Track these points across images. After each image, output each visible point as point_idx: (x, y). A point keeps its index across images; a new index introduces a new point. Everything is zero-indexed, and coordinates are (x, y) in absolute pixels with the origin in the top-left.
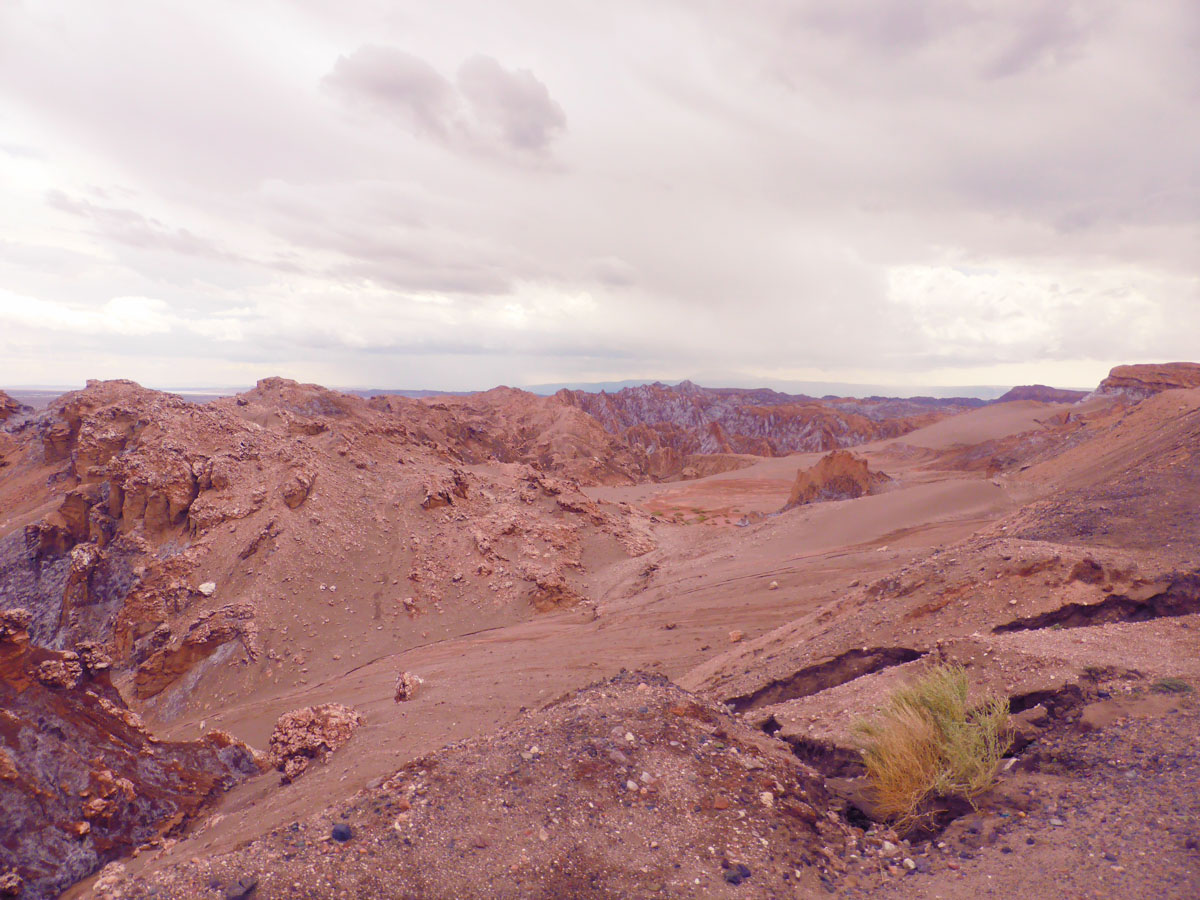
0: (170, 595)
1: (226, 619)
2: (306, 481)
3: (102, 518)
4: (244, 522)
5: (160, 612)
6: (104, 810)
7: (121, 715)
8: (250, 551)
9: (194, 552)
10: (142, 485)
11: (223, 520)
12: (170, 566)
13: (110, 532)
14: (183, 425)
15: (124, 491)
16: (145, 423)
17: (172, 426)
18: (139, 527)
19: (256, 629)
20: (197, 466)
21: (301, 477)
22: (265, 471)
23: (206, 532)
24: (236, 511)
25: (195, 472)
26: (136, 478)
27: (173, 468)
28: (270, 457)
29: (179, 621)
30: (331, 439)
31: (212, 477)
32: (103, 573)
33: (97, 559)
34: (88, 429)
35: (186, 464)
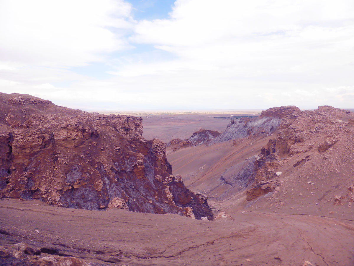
1: (273, 184)
2: (329, 143)
3: (273, 147)
4: (302, 154)
8: (296, 164)
9: (283, 161)
11: (297, 153)
18: (278, 151)
19: (278, 190)
20: (298, 134)
21: (327, 141)
22: (319, 138)
23: (292, 156)
25: (296, 136)
27: (290, 134)
31: (301, 138)
32: (263, 163)
33: (262, 159)
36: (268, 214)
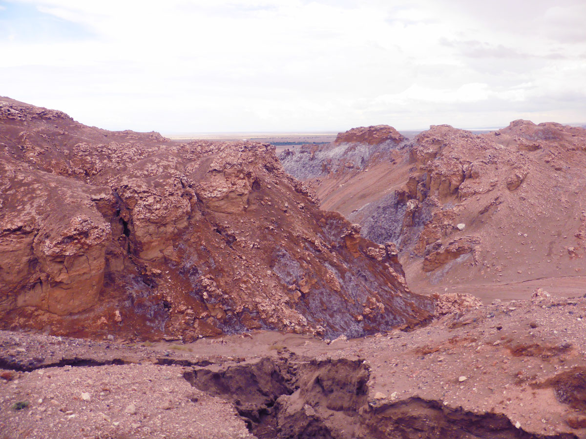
0: (444, 227)
1: (466, 243)
2: (520, 176)
3: (422, 189)
4: (484, 196)
5: (438, 234)
6: (370, 313)
7: (396, 276)
8: (484, 211)
9: (458, 208)
10: (439, 174)
11: (474, 194)
12: (445, 214)
13: (425, 195)
14: (462, 146)
15: (431, 177)
16: (446, 145)
17: (457, 147)
18: (436, 194)
19: (480, 250)
20: (465, 166)
21: (518, 174)
22: (500, 170)
23: (466, 199)
24: (481, 190)
25: (464, 169)
26: (437, 171)
27: (454, 167)
28: (503, 163)
29: (446, 240)
30: (542, 153)
31: (472, 172)
32: (419, 213)
33: (417, 207)
34: (422, 148)
35: (460, 165)
36: (489, 285)
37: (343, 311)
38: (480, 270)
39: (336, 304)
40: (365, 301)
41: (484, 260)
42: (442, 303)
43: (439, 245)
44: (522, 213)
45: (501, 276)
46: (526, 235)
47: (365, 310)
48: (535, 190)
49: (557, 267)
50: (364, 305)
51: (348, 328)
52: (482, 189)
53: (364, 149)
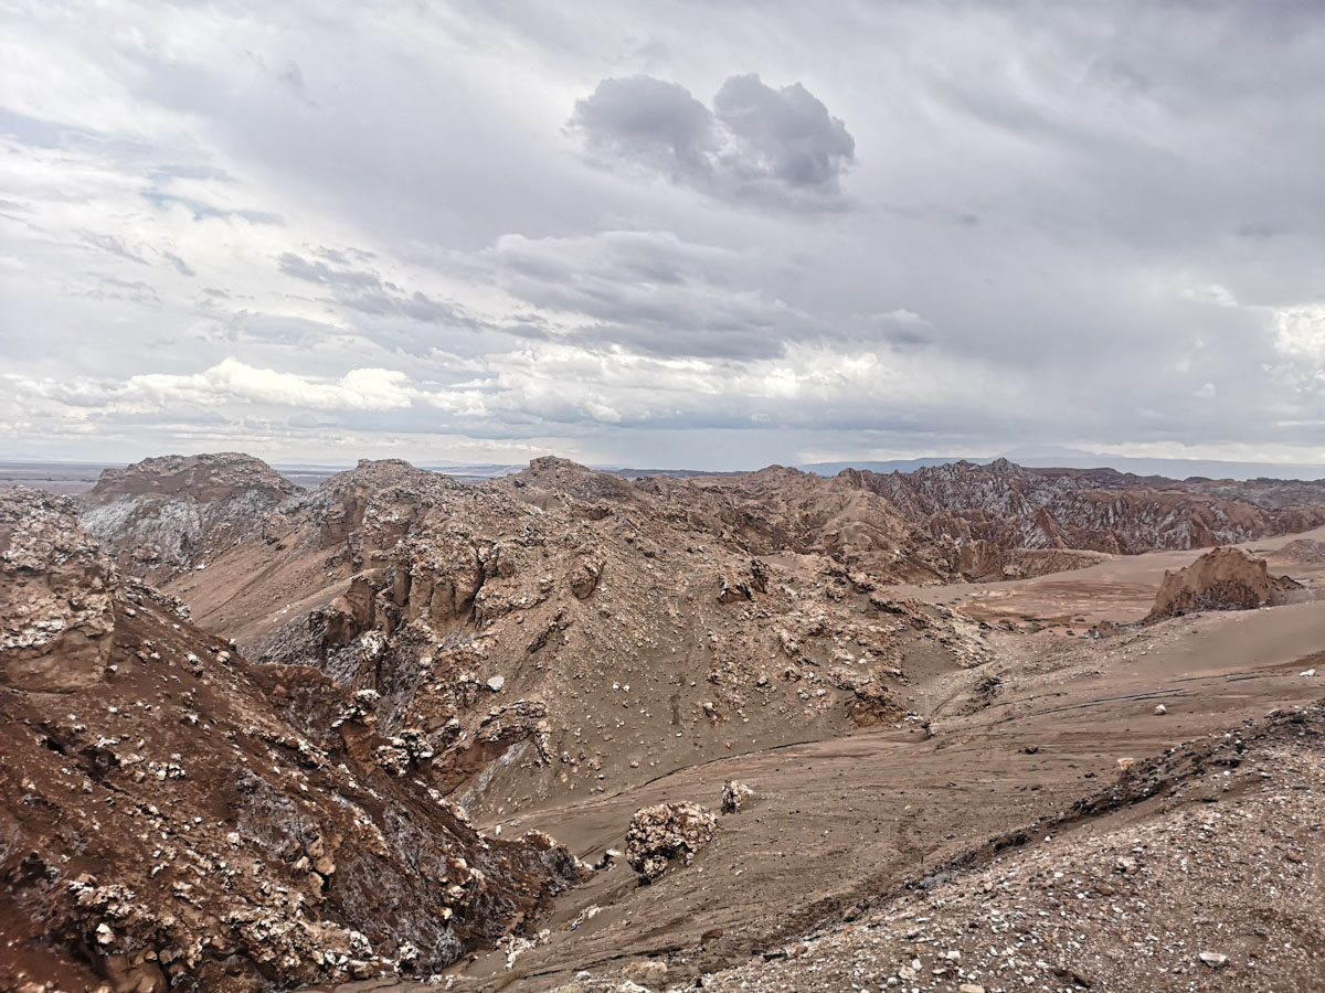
0: (460, 688)
1: (517, 717)
2: (595, 570)
3: (387, 605)
4: (531, 613)
5: (450, 706)
6: (462, 898)
7: (449, 807)
9: (481, 643)
10: (429, 570)
11: (510, 610)
12: (458, 657)
13: (396, 621)
14: (467, 508)
15: (411, 577)
16: (429, 506)
17: (456, 509)
18: (425, 616)
19: (549, 729)
20: (483, 551)
21: (589, 565)
23: (492, 623)
24: (523, 601)
25: (480, 558)
26: (423, 563)
27: (459, 554)
28: (556, 543)
29: (468, 717)
30: (616, 525)
31: (499, 563)
32: (390, 662)
33: (386, 647)
34: (373, 511)
35: (472, 549)
36: (585, 802)
37: (410, 904)
38: (557, 775)
39: (395, 890)
40: (442, 871)
41: (560, 750)
42: (644, 831)
43: (455, 731)
44: (610, 644)
45: (602, 779)
46: (627, 687)
47: (450, 891)
48: (622, 595)
49: (696, 744)
50: (444, 880)
51: (433, 944)
52: (524, 599)
53: (185, 513)
